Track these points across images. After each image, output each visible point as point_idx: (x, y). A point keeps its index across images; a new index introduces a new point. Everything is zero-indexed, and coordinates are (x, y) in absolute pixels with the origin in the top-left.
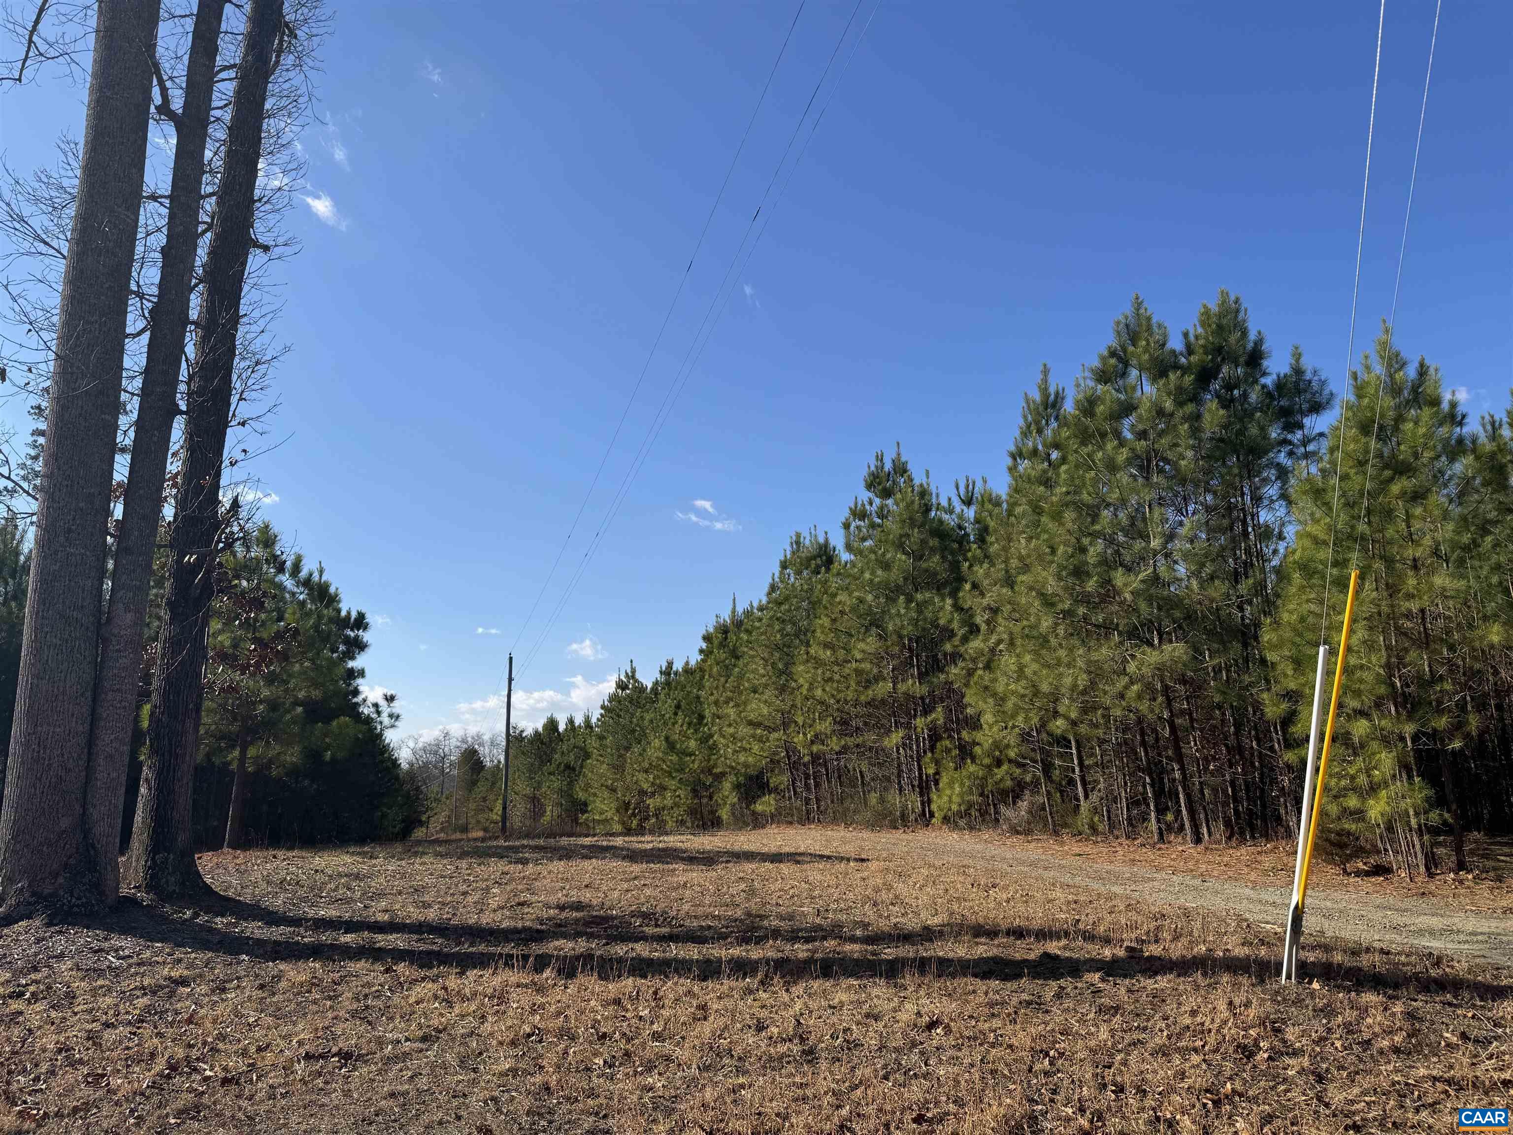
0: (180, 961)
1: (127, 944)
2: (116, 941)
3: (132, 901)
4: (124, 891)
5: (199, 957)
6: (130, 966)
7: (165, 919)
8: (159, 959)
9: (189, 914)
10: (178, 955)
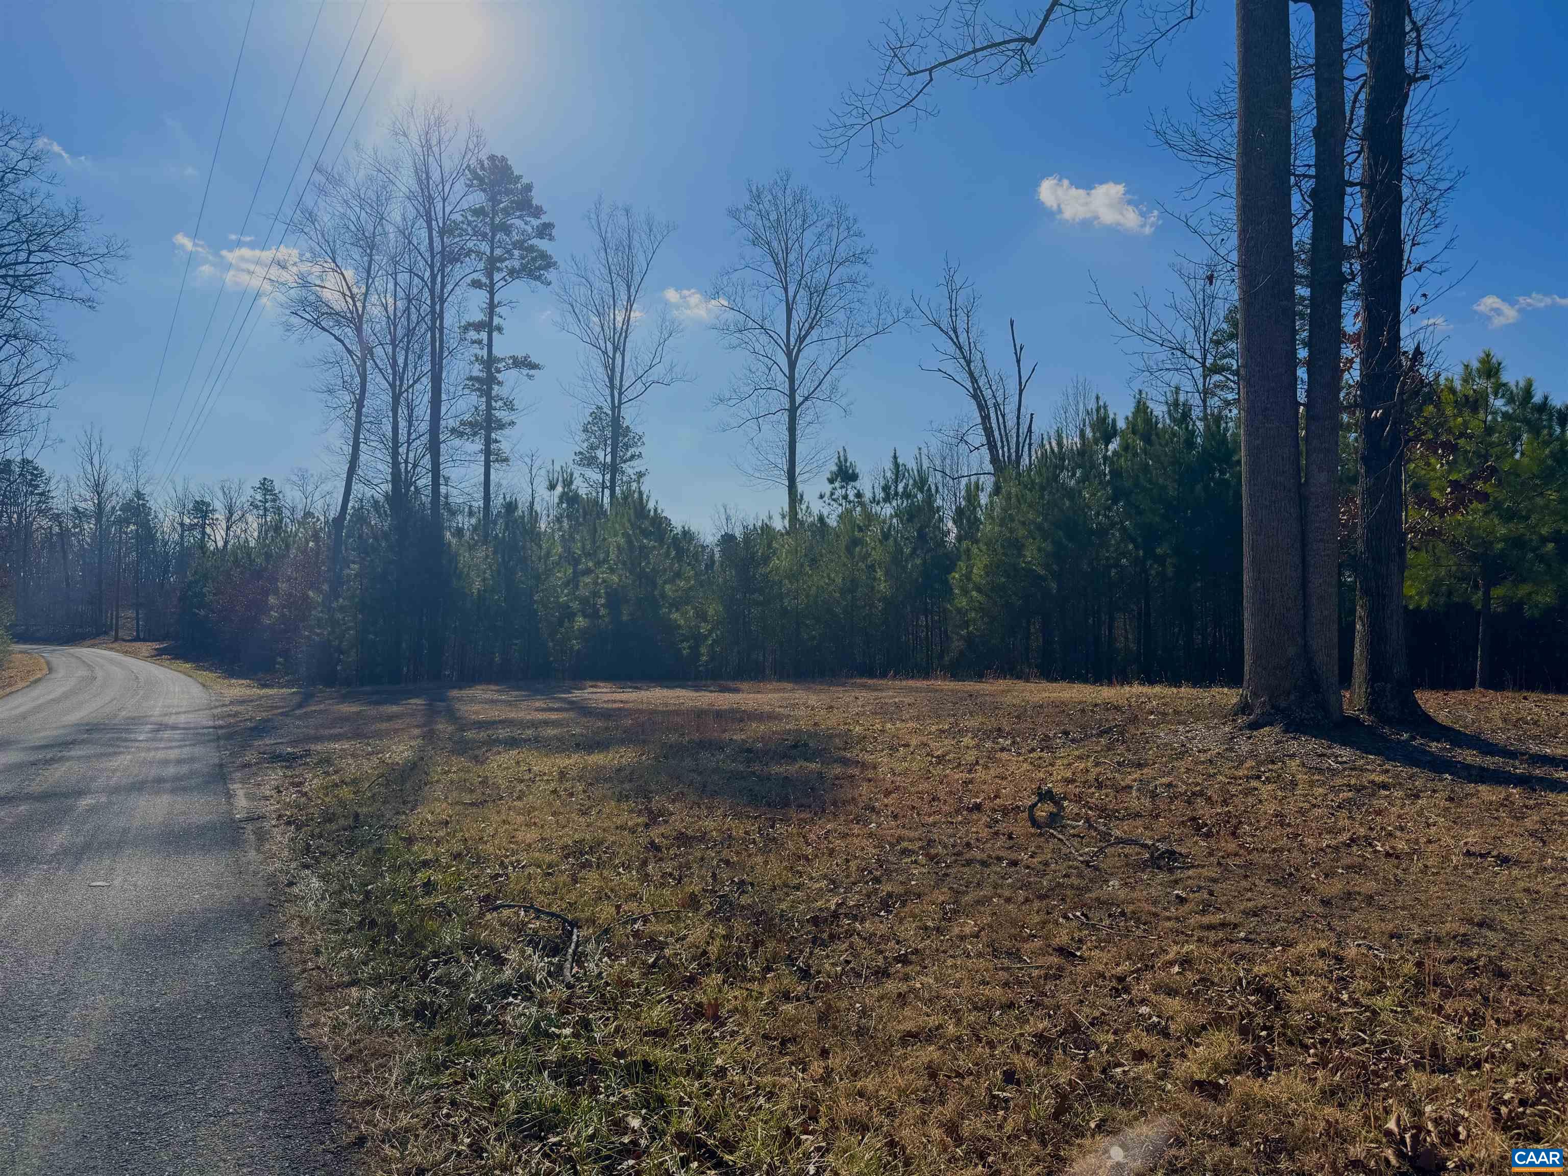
0: (1387, 771)
1: (1346, 753)
2: (1338, 749)
3: (1356, 721)
4: (1349, 713)
5: (1405, 771)
6: (1344, 769)
7: (1384, 738)
8: (1369, 767)
9: (1406, 736)
10: (1387, 766)
